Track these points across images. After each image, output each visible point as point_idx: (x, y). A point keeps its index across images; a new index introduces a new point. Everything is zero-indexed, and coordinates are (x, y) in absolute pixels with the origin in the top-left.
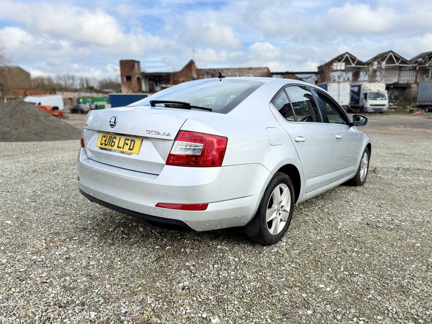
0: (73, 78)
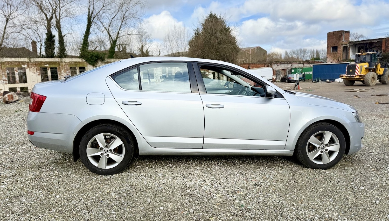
0: (305, 51)
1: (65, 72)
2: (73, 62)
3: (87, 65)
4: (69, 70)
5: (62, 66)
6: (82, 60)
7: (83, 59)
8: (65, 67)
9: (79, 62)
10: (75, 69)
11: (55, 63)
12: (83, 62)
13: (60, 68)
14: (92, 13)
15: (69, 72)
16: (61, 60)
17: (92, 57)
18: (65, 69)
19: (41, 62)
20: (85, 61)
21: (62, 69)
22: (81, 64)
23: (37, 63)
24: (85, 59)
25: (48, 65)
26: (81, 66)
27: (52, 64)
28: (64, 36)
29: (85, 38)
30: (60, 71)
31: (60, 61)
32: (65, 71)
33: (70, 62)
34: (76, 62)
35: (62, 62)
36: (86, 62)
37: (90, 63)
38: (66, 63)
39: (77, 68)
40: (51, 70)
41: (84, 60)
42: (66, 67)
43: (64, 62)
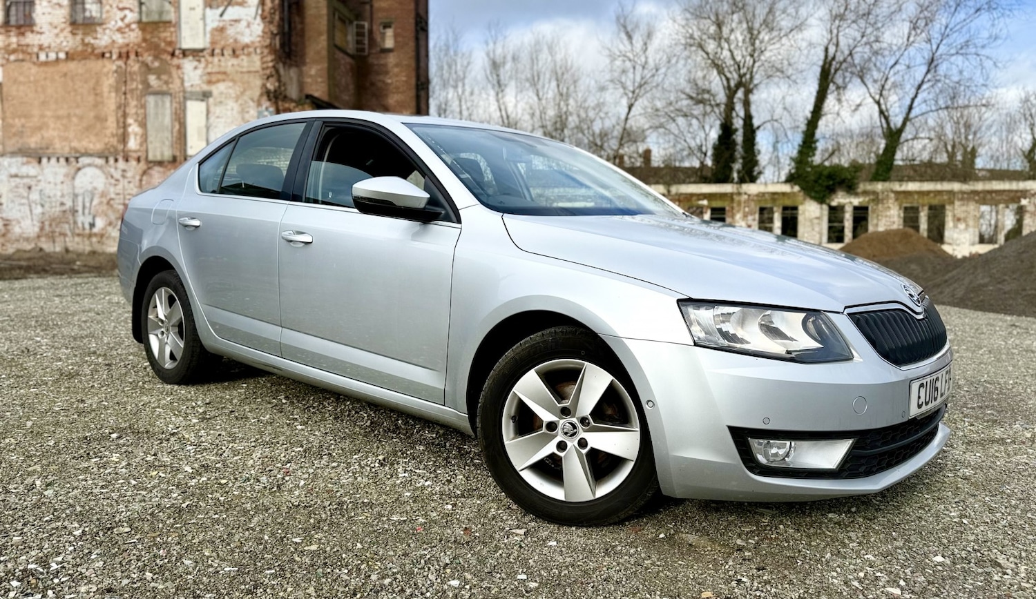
1: (743, 220)
2: (768, 193)
3: (805, 199)
4: (755, 213)
5: (739, 203)
6: (792, 187)
7: (795, 184)
8: (745, 207)
9: (784, 194)
10: (771, 211)
11: (722, 196)
12: (794, 194)
13: (732, 208)
14: (834, 58)
15: (754, 220)
16: (737, 189)
17: (819, 178)
18: (744, 212)
19: (692, 195)
20: (800, 191)
21: (738, 211)
22: (789, 198)
23: (682, 198)
24: (799, 185)
25: (705, 202)
26: (788, 203)
27: (716, 200)
28: (758, 128)
29: (808, 130)
30: (733, 216)
31: (735, 191)
32: (745, 216)
33: (760, 193)
34: (774, 194)
35: (739, 194)
36: (802, 194)
37: (813, 194)
38: (749, 195)
39: (775, 209)
40: (712, 214)
41: (797, 188)
42: (748, 207)
43: (746, 194)
